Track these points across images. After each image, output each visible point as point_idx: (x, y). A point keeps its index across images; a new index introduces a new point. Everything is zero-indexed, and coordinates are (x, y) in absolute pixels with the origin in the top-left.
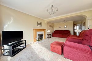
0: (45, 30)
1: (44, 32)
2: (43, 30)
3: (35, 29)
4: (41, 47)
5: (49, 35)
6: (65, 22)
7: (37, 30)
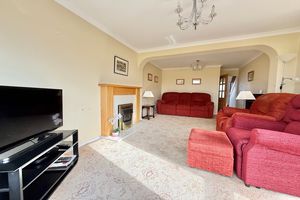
0: (139, 88)
1: (135, 97)
2: (134, 88)
3: (109, 86)
4: (142, 153)
5: (148, 108)
6: (200, 67)
7: (115, 87)
